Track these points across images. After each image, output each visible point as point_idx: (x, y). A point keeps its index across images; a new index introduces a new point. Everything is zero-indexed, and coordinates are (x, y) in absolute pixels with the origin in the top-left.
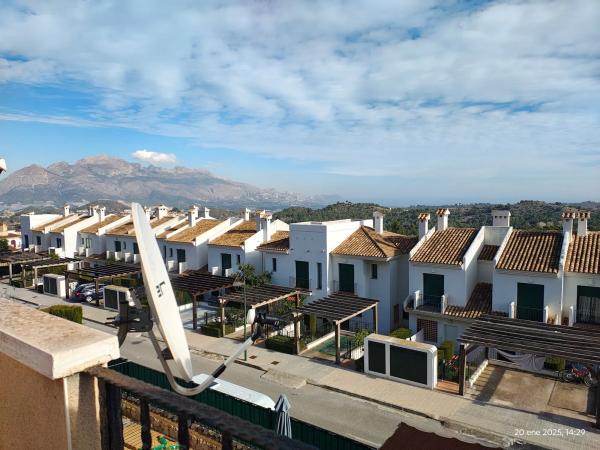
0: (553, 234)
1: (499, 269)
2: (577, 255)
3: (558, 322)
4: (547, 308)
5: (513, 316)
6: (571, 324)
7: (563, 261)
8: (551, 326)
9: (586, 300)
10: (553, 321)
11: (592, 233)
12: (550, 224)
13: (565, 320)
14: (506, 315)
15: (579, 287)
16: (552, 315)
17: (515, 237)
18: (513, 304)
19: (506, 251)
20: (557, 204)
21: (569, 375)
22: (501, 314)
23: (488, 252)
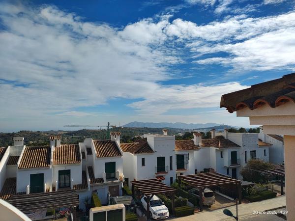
0: (46, 147)
1: (20, 168)
2: (57, 156)
3: (51, 191)
4: (45, 185)
5: (28, 193)
6: (56, 190)
7: (52, 160)
8: (48, 193)
9: (63, 176)
10: (49, 190)
11: (63, 145)
12: (35, 142)
13: (54, 189)
14: (25, 193)
15: (59, 171)
16: (48, 188)
17: (27, 150)
18: (28, 186)
19: (23, 158)
20: (38, 132)
21: (58, 215)
22: (21, 193)
23: (13, 160)
